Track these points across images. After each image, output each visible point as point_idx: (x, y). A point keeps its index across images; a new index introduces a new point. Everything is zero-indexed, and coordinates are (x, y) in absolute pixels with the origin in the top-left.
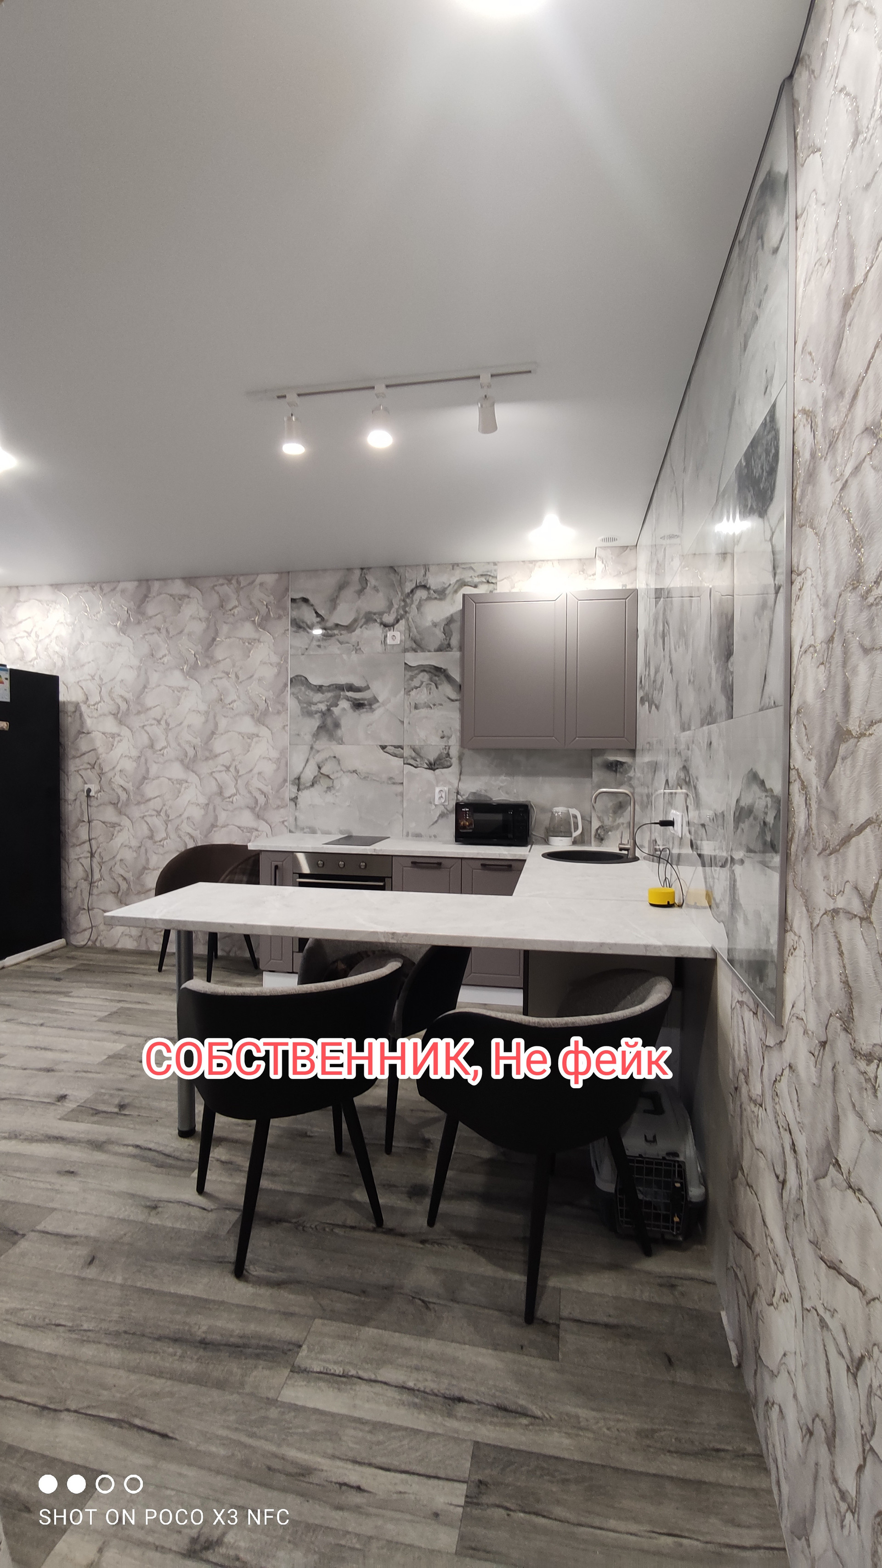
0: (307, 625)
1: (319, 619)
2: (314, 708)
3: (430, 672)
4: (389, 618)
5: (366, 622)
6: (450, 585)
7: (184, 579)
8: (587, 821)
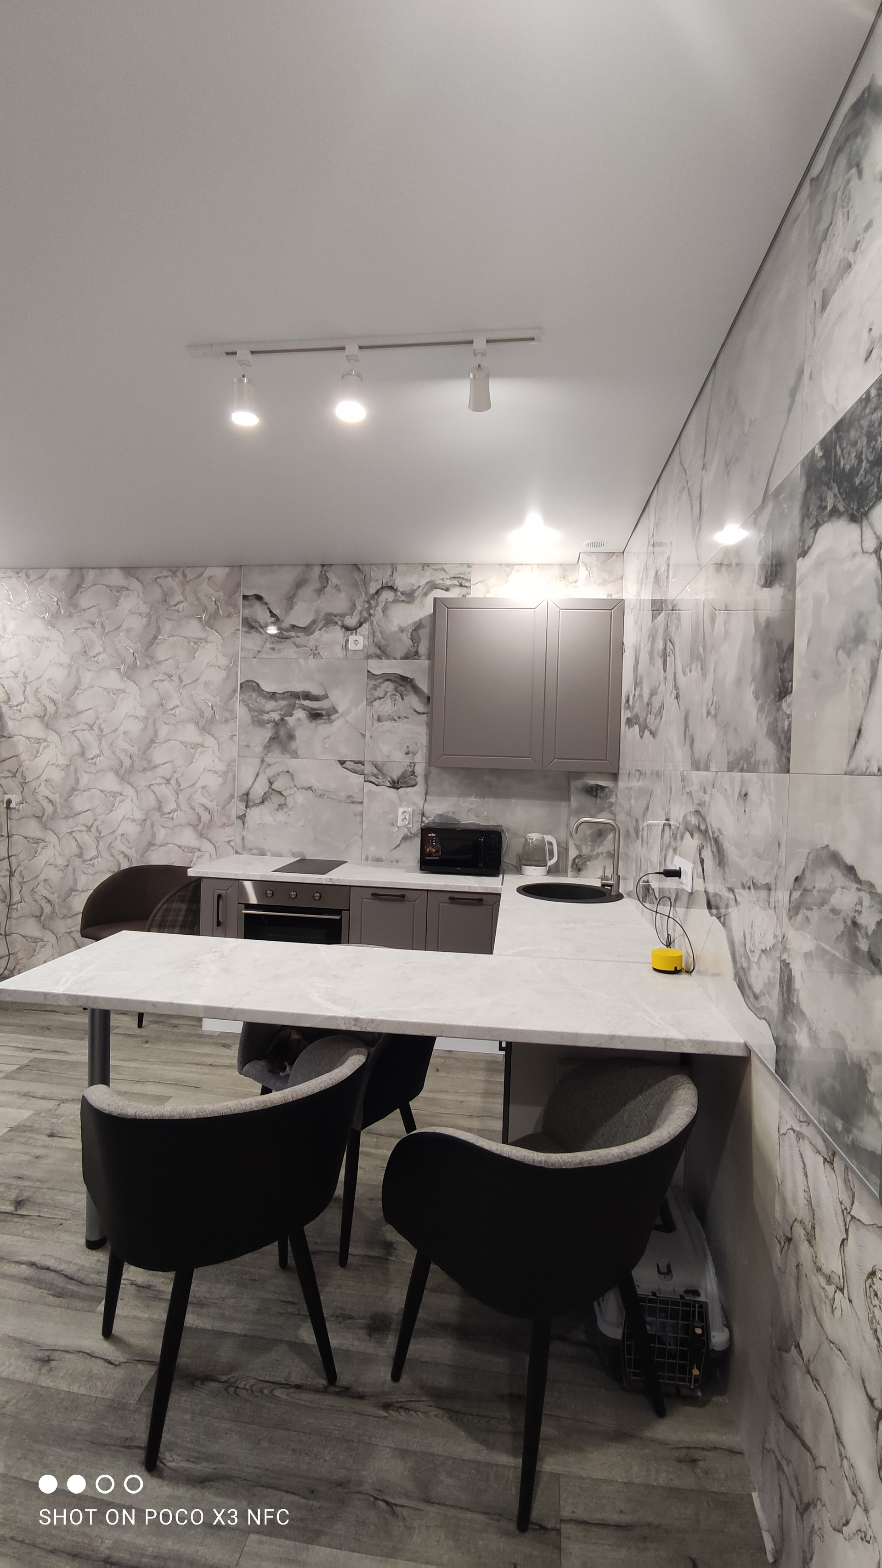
0: (260, 624)
1: (273, 619)
2: (266, 717)
3: (395, 681)
4: (351, 621)
5: (326, 625)
6: (419, 587)
7: (122, 568)
8: (564, 851)
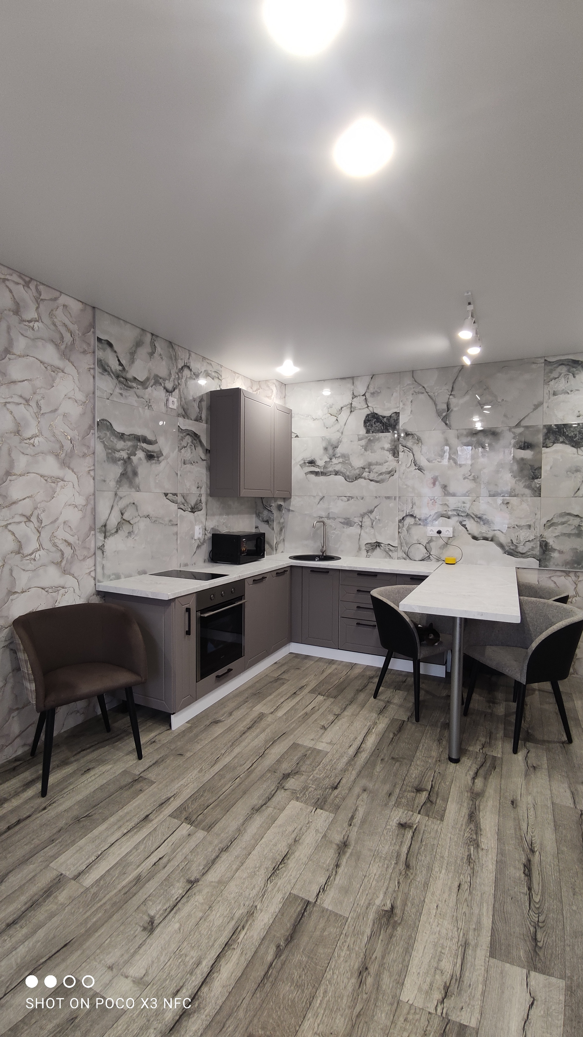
0: (111, 370)
1: (120, 367)
3: (192, 436)
4: (169, 385)
5: (155, 384)
6: (201, 372)
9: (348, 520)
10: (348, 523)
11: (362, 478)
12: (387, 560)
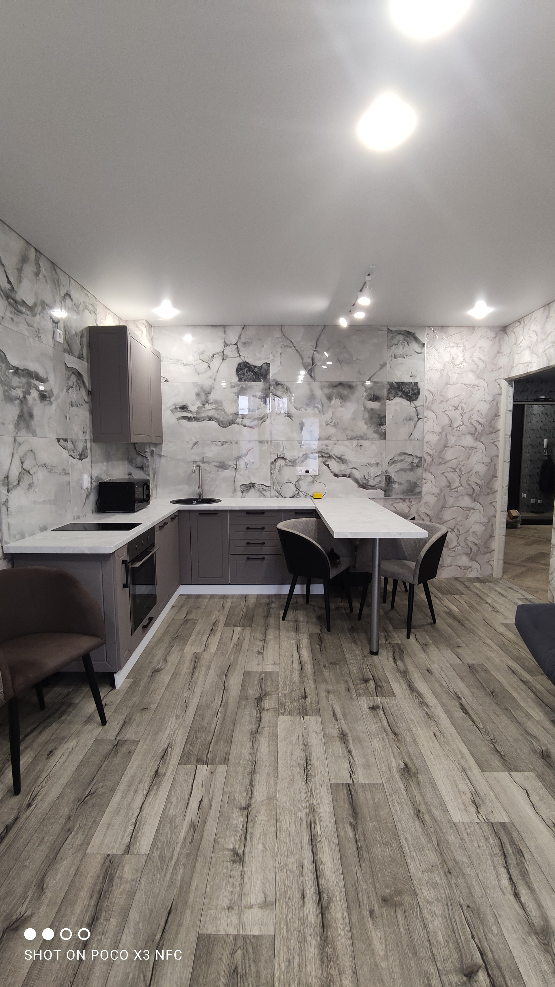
1: (9, 286)
3: (76, 375)
5: (42, 311)
6: (80, 303)
9: (222, 463)
10: (223, 466)
11: (235, 423)
12: (262, 499)
